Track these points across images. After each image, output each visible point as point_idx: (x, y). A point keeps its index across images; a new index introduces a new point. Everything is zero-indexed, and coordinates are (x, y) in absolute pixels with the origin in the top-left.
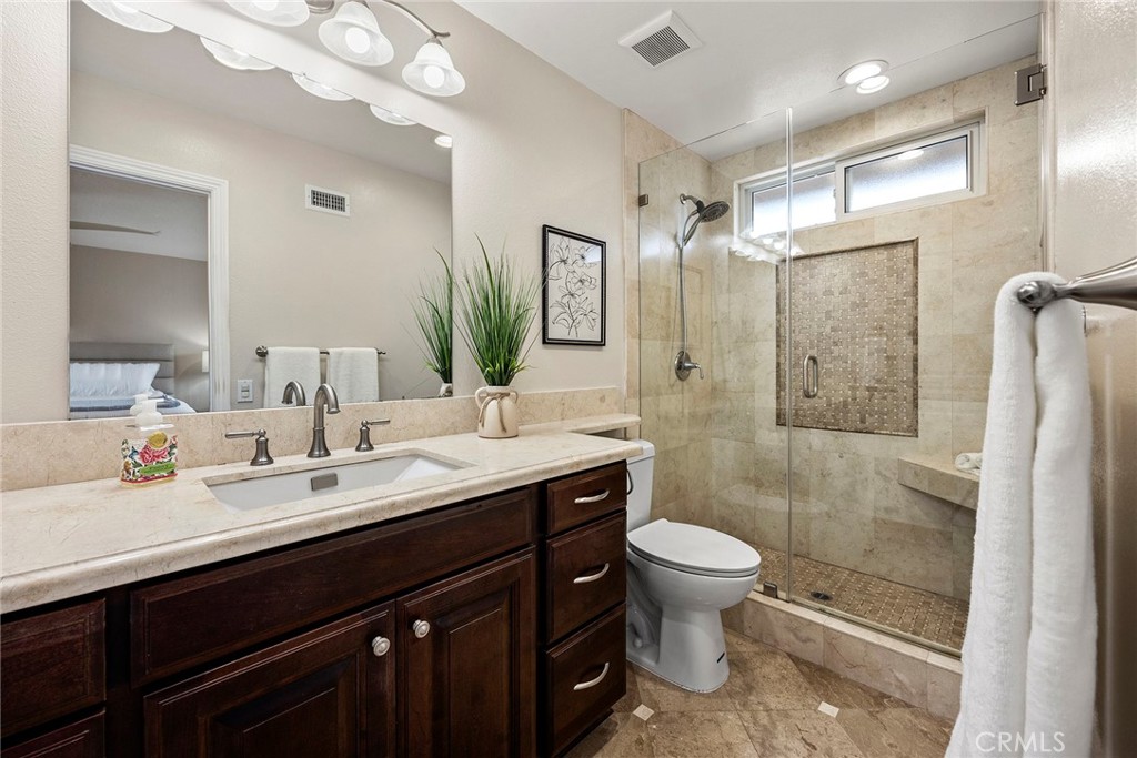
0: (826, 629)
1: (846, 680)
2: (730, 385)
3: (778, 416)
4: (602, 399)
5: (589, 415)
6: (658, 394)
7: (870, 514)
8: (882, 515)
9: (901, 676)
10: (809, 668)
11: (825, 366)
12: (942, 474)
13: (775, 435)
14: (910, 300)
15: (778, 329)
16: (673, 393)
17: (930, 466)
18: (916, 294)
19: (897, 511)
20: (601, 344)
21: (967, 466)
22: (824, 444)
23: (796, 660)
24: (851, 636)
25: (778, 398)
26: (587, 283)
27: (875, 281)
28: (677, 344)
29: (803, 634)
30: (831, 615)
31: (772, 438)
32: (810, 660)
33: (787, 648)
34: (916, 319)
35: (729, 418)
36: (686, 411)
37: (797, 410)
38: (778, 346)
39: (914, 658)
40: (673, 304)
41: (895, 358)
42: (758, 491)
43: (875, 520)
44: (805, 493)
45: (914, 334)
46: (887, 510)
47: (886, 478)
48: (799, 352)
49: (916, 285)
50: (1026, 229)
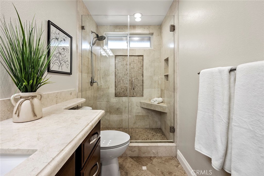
0: (138, 147)
1: (143, 157)
2: (102, 87)
3: (115, 94)
4: (71, 94)
5: (67, 100)
6: (86, 91)
7: (135, 114)
8: (137, 114)
9: (153, 151)
10: (135, 158)
11: (126, 82)
12: (149, 104)
13: (114, 99)
14: (142, 68)
15: (115, 72)
16: (90, 90)
17: (146, 102)
18: (143, 67)
19: (140, 113)
20: (70, 74)
21: (153, 102)
22: (126, 100)
23: (132, 157)
24: (144, 146)
25: (115, 90)
26: (66, 50)
27: (136, 63)
28: (91, 75)
29: (133, 150)
30: (138, 142)
31: (114, 100)
32: (135, 156)
33: (129, 155)
34: (143, 72)
35: (102, 96)
36: (92, 95)
37: (120, 93)
38: (115, 77)
39: (156, 146)
40: (90, 63)
41: (139, 80)
42: (110, 114)
43: (136, 116)
44: (121, 113)
45: (143, 75)
46: (138, 113)
47: (138, 106)
48: (120, 78)
49: (143, 65)
50: (159, 57)
